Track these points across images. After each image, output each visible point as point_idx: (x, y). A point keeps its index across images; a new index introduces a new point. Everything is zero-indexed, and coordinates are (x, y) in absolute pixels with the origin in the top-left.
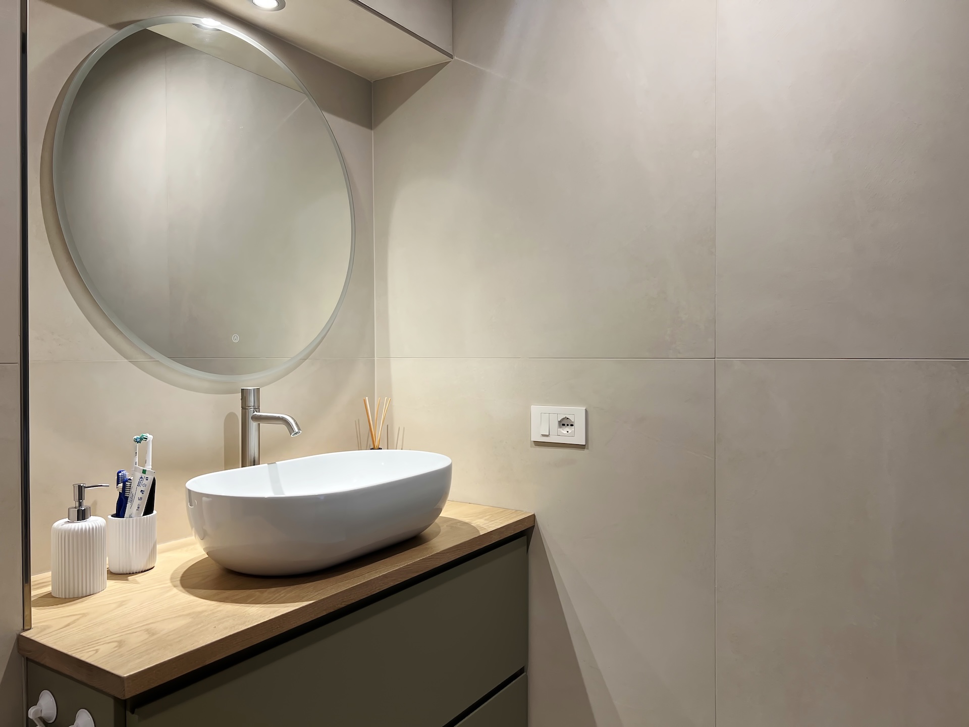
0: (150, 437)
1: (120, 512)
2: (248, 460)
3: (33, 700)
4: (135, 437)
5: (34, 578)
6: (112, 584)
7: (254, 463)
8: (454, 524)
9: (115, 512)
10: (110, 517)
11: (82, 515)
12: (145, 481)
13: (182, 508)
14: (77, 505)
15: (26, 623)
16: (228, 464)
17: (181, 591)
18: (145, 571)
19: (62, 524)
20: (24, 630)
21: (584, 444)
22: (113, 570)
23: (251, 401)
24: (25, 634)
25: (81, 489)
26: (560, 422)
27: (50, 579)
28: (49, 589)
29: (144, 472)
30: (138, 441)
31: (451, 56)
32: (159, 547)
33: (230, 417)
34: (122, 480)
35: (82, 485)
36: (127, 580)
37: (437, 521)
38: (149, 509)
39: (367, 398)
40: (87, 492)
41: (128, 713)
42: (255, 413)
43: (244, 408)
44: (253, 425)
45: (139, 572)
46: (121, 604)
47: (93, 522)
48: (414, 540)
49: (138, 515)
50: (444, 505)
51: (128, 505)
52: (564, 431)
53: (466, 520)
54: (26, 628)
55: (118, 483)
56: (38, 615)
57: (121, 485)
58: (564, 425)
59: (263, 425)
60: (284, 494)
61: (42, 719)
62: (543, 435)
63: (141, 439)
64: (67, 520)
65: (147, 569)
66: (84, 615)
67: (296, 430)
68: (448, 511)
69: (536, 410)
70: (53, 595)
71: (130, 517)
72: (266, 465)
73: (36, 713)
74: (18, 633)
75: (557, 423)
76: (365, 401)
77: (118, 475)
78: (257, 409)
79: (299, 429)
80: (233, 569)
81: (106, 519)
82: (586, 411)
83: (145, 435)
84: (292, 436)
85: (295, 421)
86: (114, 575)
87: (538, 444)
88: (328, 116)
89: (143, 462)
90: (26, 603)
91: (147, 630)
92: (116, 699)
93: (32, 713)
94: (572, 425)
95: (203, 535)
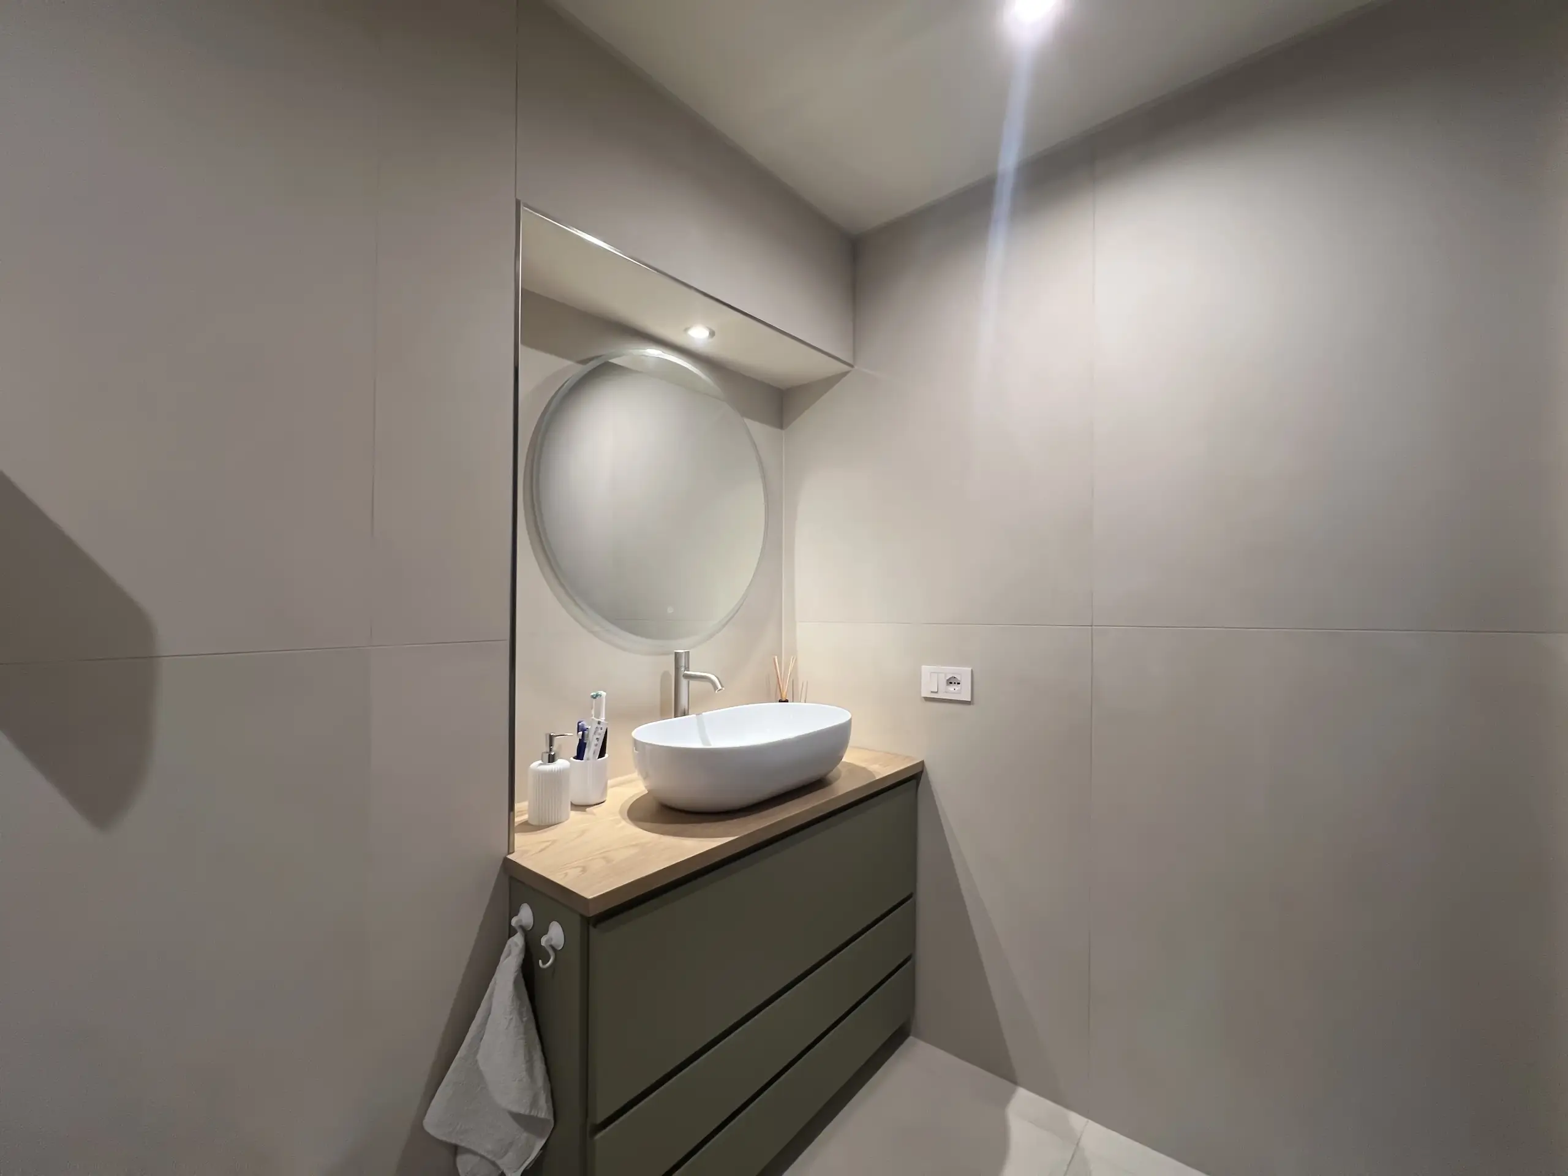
0: (604, 694)
1: (580, 756)
2: (680, 711)
3: (514, 912)
4: (592, 694)
5: (517, 806)
6: (574, 815)
7: (684, 714)
8: (854, 769)
9: (576, 755)
10: (572, 759)
11: (552, 759)
12: (600, 731)
13: (629, 751)
14: (548, 750)
15: (510, 849)
16: (663, 715)
17: (627, 822)
18: (599, 804)
19: (536, 765)
20: (509, 853)
21: (970, 700)
22: (576, 802)
23: (683, 662)
24: (510, 857)
25: (551, 738)
26: (948, 680)
27: (527, 808)
28: (525, 817)
29: (599, 723)
30: (594, 697)
31: (852, 366)
32: (610, 782)
33: (665, 675)
34: (580, 728)
35: (552, 734)
36: (585, 811)
37: (839, 766)
38: (602, 754)
39: (776, 657)
40: (556, 740)
41: (591, 928)
42: (686, 672)
43: (677, 669)
44: (684, 682)
45: (595, 805)
46: (583, 832)
47: (560, 764)
48: (818, 784)
49: (594, 757)
50: (845, 753)
51: (586, 750)
52: (951, 688)
53: (863, 765)
54: (511, 851)
55: (578, 732)
56: (519, 839)
57: (581, 733)
58: (951, 683)
59: (691, 682)
60: (710, 745)
61: (522, 928)
62: (932, 692)
63: (597, 695)
64: (540, 762)
65: (598, 802)
66: (554, 842)
67: (720, 687)
68: (849, 757)
69: (926, 669)
70: (531, 822)
71: (588, 759)
72: (695, 715)
73: (517, 922)
74: (504, 856)
75: (945, 681)
76: (774, 659)
77: (578, 726)
78: (687, 669)
79: (722, 686)
80: (669, 804)
81: (569, 760)
82: (972, 671)
83: (600, 692)
84: (716, 691)
85: (718, 679)
86: (576, 807)
87: (927, 699)
88: (747, 421)
89: (598, 715)
90: (511, 830)
91: (604, 858)
92: (582, 916)
93: (514, 921)
94: (959, 684)
95: (646, 777)
